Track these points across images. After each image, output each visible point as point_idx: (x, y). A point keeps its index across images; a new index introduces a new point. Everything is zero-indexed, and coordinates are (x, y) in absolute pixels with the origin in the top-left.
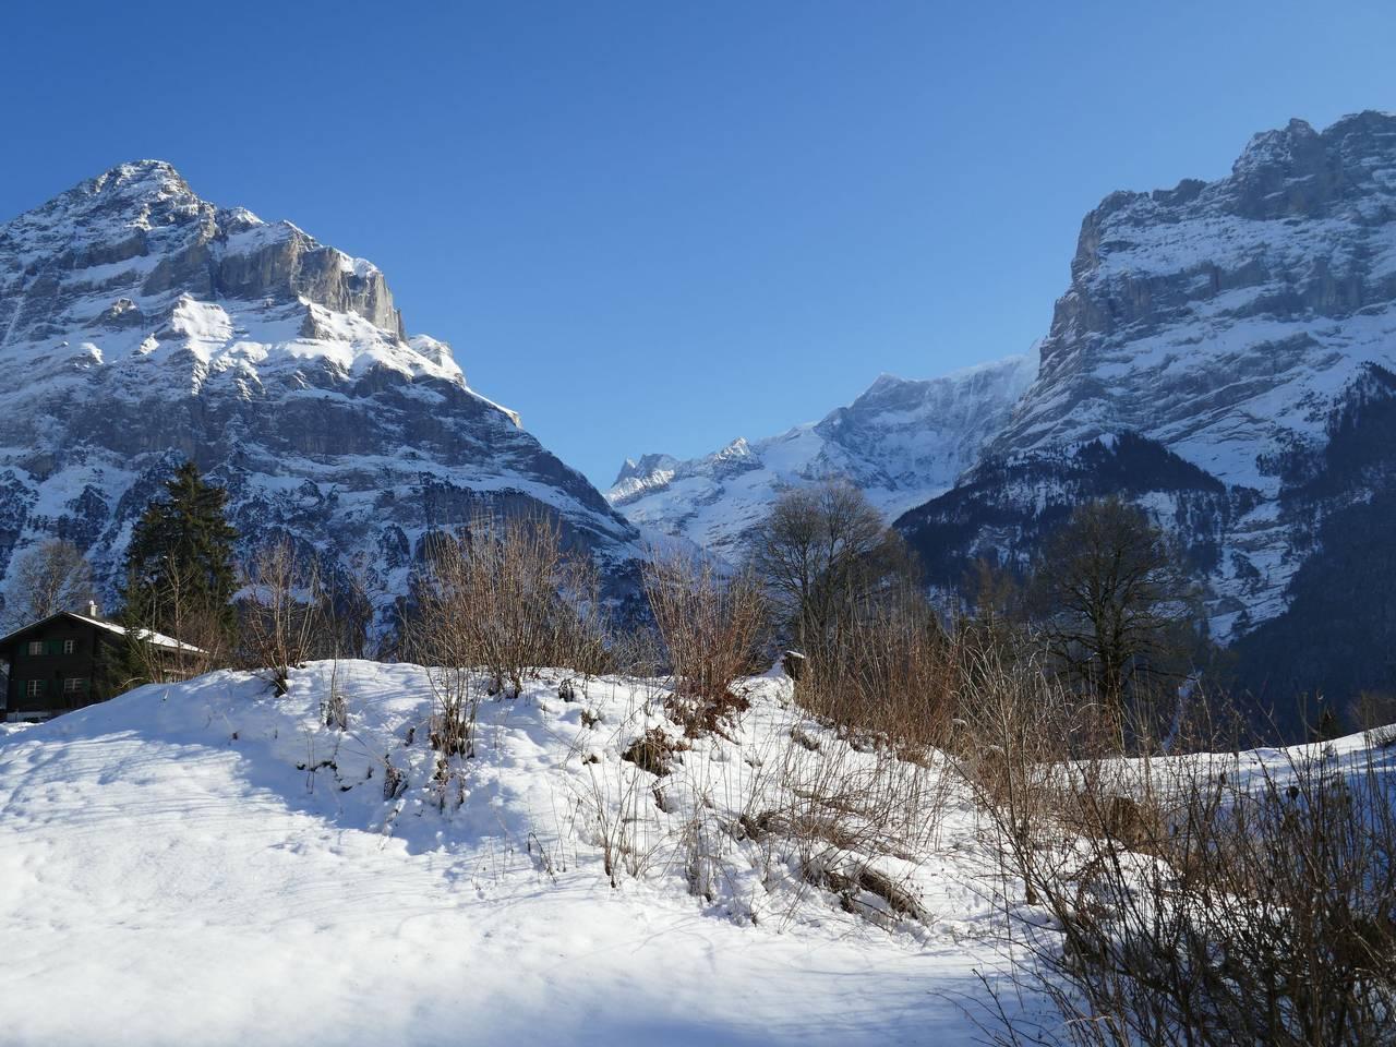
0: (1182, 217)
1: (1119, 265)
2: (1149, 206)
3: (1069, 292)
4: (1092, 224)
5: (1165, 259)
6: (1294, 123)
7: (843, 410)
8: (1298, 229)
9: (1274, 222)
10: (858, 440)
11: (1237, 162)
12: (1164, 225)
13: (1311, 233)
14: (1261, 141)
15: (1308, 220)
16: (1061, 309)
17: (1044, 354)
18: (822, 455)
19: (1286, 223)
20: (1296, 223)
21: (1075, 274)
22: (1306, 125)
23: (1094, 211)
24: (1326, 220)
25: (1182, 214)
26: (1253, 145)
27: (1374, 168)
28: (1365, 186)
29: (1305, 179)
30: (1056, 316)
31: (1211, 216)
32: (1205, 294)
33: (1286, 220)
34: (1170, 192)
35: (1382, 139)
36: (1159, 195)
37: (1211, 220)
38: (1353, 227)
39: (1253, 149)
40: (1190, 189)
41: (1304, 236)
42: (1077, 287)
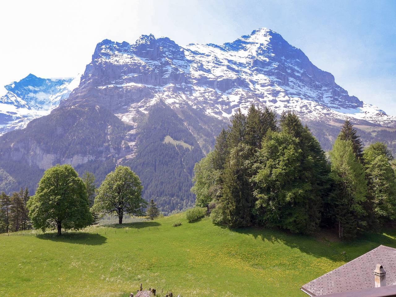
0: (122, 51)
1: (104, 59)
2: (114, 46)
3: (91, 63)
4: (99, 46)
5: (116, 61)
6: (151, 35)
7: (15, 83)
8: (148, 61)
9: (143, 58)
10: (19, 93)
11: (137, 40)
12: (117, 52)
13: (151, 64)
14: (144, 37)
15: (150, 60)
16: (88, 66)
17: (82, 79)
18: (6, 96)
19: (146, 59)
20: (148, 60)
21: (93, 59)
22: (153, 36)
23: (100, 43)
24: (155, 61)
25: (122, 50)
26: (141, 37)
27: (166, 51)
28: (164, 55)
29: (152, 50)
30: (86, 69)
31: (129, 53)
32: (125, 73)
33: (146, 58)
34: (121, 44)
35: (169, 45)
36: (117, 44)
37: (129, 54)
38: (160, 64)
39: (141, 38)
40: (125, 44)
41: (150, 64)
42: (93, 62)
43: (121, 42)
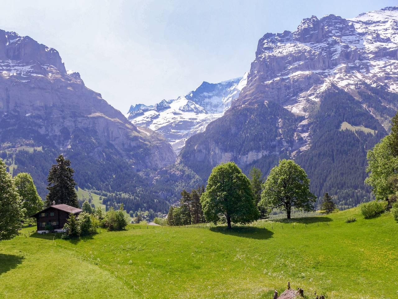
0: (285, 41)
1: (267, 54)
2: (276, 37)
3: (255, 61)
4: (261, 42)
5: (280, 52)
6: (313, 17)
7: (193, 92)
8: (314, 45)
9: (308, 43)
10: (197, 100)
11: (299, 26)
12: (280, 43)
13: (317, 47)
14: (305, 21)
15: (315, 43)
16: (253, 64)
17: (248, 77)
18: (187, 105)
19: (311, 44)
20: (313, 44)
21: (257, 56)
22: (316, 17)
23: (261, 38)
24: (321, 43)
25: (284, 40)
26: (303, 22)
27: (332, 30)
28: (330, 34)
29: (316, 32)
30: (252, 67)
31: (292, 41)
32: (290, 63)
33: (311, 43)
34: (282, 34)
35: (334, 22)
36: (279, 35)
37: (292, 42)
38: (327, 46)
39: (303, 23)
40: (287, 33)
41: (315, 47)
42: (257, 58)
43: (282, 32)
